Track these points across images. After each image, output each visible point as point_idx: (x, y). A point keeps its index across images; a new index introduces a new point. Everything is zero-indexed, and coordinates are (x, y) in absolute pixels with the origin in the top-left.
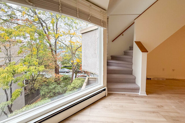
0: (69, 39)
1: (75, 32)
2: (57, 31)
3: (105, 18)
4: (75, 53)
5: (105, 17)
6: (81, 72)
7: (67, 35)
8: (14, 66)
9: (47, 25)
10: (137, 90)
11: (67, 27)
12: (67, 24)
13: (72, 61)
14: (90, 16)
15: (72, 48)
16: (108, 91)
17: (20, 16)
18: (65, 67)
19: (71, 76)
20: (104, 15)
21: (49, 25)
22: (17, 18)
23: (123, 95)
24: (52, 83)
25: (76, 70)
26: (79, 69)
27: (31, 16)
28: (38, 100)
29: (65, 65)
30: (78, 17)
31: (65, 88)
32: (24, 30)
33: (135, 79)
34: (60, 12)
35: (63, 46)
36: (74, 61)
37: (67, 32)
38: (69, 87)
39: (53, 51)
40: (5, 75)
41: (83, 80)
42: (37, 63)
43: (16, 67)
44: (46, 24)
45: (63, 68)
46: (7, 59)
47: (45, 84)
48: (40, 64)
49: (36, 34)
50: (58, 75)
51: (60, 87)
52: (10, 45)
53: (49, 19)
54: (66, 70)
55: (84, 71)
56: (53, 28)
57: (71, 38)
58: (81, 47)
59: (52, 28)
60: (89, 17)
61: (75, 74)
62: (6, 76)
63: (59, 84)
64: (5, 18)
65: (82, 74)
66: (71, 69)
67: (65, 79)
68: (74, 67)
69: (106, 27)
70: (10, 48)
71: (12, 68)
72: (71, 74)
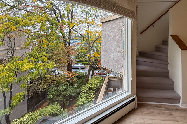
0: (86, 29)
1: (94, 20)
2: (72, 19)
3: (134, 8)
4: (93, 45)
5: (134, 6)
6: (99, 69)
7: (84, 24)
8: (18, 62)
9: (61, 12)
10: (176, 99)
11: (84, 15)
12: (85, 11)
13: (88, 55)
14: (116, 5)
15: (89, 39)
16: (137, 101)
17: (29, 1)
18: (80, 62)
19: (87, 74)
20: (133, 4)
21: (64, 11)
22: (26, 3)
23: (158, 107)
24: (63, 83)
25: (93, 65)
26: (96, 64)
27: (43, 2)
28: (44, 104)
29: (80, 59)
30: (101, 8)
31: (79, 89)
32: (34, 18)
33: (172, 84)
34: (80, 2)
35: (78, 36)
36: (91, 56)
37: (84, 20)
38: (85, 88)
39: (67, 43)
40: (5, 74)
41: (102, 79)
42: (47, 58)
43: (20, 64)
44: (59, 11)
45: (77, 63)
46: (10, 52)
47: (54, 84)
48: (50, 59)
49: (48, 22)
50: (71, 74)
51: (73, 88)
52: (15, 35)
53: (64, 5)
54: (81, 65)
55: (103, 68)
56: (68, 15)
57: (88, 27)
58: (100, 37)
59: (66, 15)
60: (115, 7)
61: (91, 72)
62: (7, 75)
63: (72, 84)
64: (12, 4)
65: (100, 72)
66: (87, 64)
67: (80, 77)
68: (91, 62)
69: (135, 19)
70: (15, 39)
71: (15, 65)
72: (87, 70)
